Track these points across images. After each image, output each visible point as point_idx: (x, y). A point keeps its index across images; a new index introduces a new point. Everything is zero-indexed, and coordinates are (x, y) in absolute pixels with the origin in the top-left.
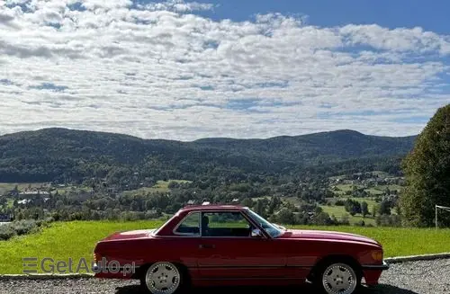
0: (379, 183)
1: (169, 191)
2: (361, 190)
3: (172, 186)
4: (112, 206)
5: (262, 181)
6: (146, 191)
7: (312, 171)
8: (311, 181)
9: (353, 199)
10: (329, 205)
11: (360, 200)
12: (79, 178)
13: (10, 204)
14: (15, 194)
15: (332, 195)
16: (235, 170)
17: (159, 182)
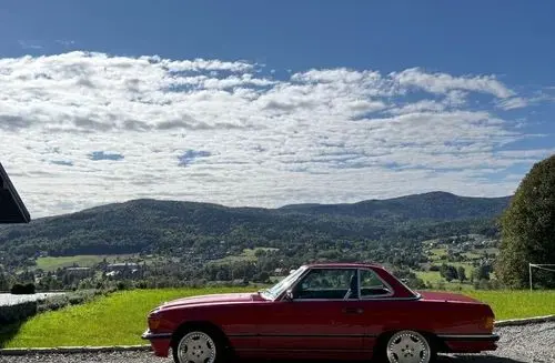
0: (477, 247)
1: (256, 259)
2: (457, 255)
3: (259, 254)
4: (199, 276)
5: (351, 247)
6: (233, 260)
7: (404, 235)
8: (403, 246)
9: (449, 264)
10: (424, 270)
11: (457, 265)
12: (166, 248)
13: (99, 275)
14: (104, 267)
15: (426, 261)
16: (323, 237)
17: (245, 250)
